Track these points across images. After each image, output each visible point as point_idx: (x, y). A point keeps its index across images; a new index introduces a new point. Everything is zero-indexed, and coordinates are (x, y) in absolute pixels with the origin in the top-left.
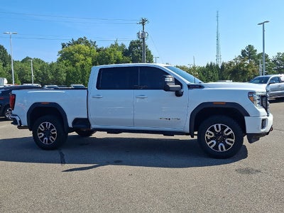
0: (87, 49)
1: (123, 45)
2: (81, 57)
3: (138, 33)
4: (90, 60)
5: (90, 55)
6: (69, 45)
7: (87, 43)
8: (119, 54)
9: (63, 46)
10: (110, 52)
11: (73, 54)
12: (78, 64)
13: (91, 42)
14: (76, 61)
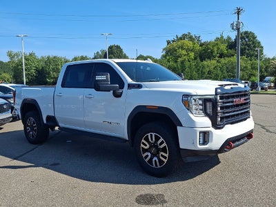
0: (190, 44)
1: (229, 38)
2: (184, 52)
3: (232, 24)
4: (192, 55)
5: (192, 51)
6: (173, 41)
7: (191, 38)
8: (223, 47)
9: (168, 42)
10: (213, 46)
11: (176, 51)
12: (179, 60)
13: (196, 37)
14: (179, 57)
